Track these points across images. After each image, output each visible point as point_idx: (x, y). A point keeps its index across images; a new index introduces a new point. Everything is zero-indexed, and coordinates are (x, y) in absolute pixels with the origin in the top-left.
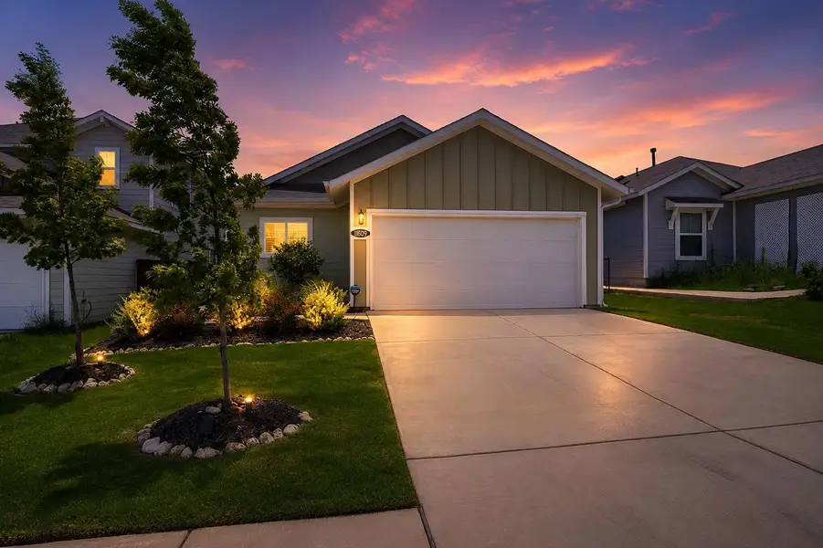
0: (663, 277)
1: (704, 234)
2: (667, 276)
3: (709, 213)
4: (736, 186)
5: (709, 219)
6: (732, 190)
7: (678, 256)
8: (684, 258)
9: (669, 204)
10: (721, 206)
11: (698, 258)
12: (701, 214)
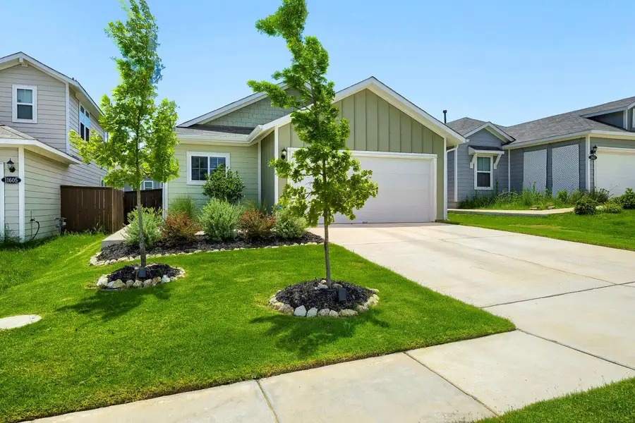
0: (467, 201)
1: (491, 172)
2: (470, 200)
3: (495, 157)
4: (511, 140)
5: (494, 162)
6: (509, 142)
7: (476, 187)
8: (480, 188)
9: (471, 151)
10: (503, 153)
11: (488, 188)
12: (490, 158)
